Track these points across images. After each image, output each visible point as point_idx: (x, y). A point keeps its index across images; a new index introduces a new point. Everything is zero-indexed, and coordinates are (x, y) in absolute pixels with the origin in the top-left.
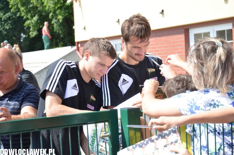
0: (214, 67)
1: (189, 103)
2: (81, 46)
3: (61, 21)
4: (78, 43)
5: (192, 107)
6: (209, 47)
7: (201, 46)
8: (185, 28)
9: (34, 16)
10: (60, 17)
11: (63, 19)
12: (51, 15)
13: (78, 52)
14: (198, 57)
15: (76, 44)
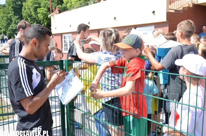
0: (111, 42)
1: (98, 58)
2: (54, 36)
3: (46, 25)
4: (53, 34)
5: (99, 59)
6: (109, 33)
7: (106, 32)
8: (98, 30)
9: (34, 22)
10: (46, 23)
11: (47, 24)
12: (42, 22)
13: (52, 38)
14: (104, 36)
15: (52, 35)
